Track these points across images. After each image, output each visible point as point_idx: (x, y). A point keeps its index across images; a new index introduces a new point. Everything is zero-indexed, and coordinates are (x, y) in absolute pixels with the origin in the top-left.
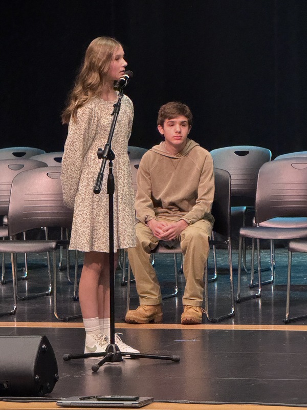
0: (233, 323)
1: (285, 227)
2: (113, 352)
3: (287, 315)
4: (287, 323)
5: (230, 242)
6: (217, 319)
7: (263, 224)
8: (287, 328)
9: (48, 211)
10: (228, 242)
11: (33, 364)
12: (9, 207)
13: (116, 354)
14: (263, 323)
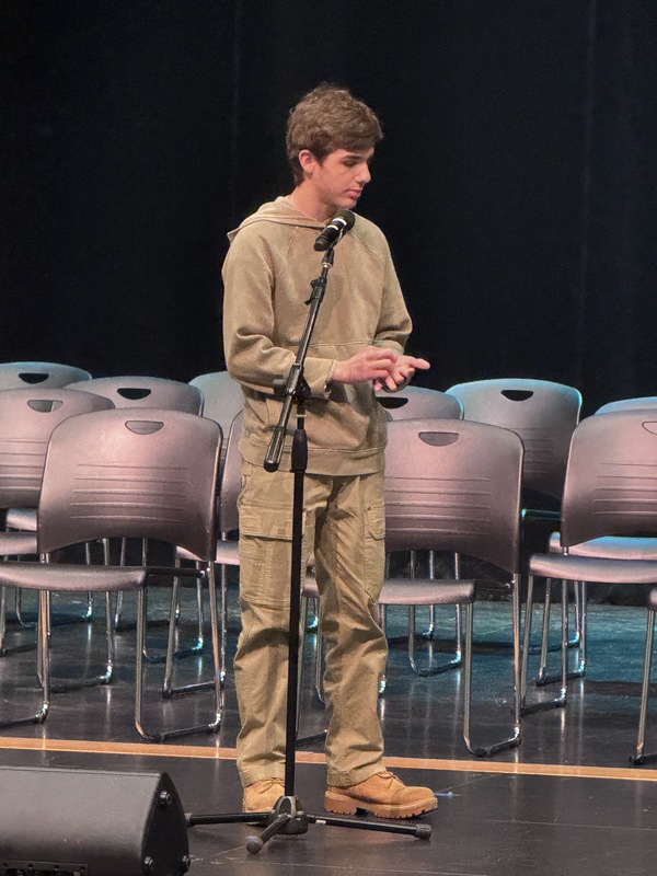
0: (517, 759)
1: (614, 557)
2: (290, 813)
3: (639, 748)
4: (638, 764)
5: (516, 586)
6: (488, 749)
7: (576, 550)
8: (638, 775)
9: (124, 504)
10: (512, 585)
11: (141, 834)
12: (40, 491)
13: (296, 817)
14: (584, 763)
